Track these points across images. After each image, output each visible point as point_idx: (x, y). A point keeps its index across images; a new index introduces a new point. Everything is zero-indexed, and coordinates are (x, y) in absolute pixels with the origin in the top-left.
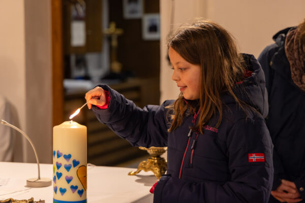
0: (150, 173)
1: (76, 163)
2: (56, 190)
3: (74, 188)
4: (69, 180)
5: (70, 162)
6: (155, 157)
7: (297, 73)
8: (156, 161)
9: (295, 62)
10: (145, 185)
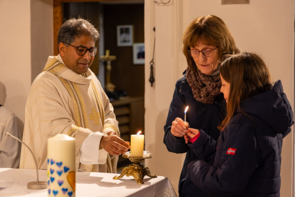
0: (131, 177)
1: (66, 169)
2: (49, 192)
3: (65, 190)
4: (60, 184)
5: (62, 168)
6: (135, 164)
7: (196, 91)
8: (136, 167)
9: (194, 84)
10: (126, 188)
